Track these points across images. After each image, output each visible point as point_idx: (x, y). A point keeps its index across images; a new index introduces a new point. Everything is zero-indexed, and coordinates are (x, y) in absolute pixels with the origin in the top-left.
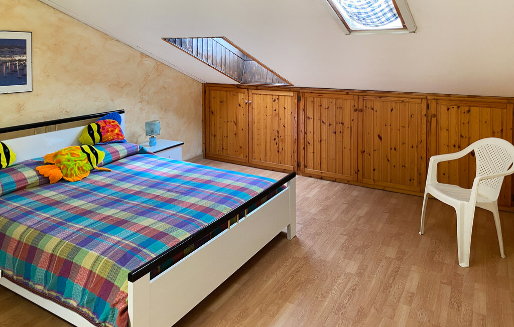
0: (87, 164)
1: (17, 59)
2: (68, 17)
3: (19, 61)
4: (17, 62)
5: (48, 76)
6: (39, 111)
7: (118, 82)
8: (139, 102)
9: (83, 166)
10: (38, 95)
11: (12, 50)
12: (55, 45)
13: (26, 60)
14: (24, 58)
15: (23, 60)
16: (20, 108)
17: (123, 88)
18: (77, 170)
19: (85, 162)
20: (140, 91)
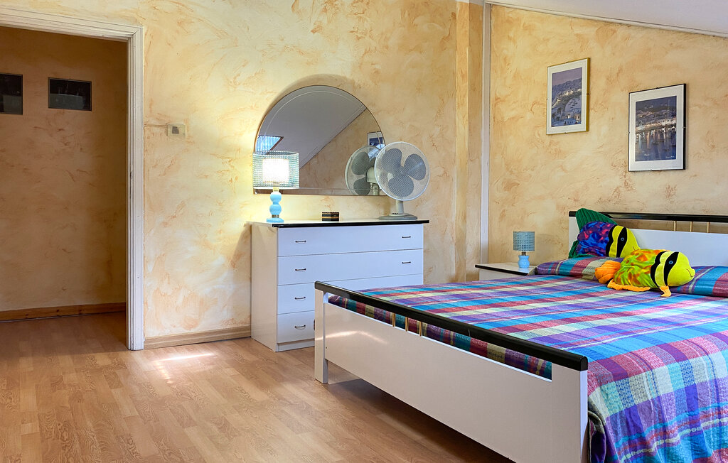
0: (646, 276)
1: (664, 124)
3: (666, 126)
4: (664, 129)
5: (713, 146)
6: (697, 200)
9: (638, 275)
10: (696, 176)
11: (658, 113)
13: (675, 125)
14: (673, 122)
15: (672, 126)
16: (670, 192)
18: (627, 277)
19: (645, 271)
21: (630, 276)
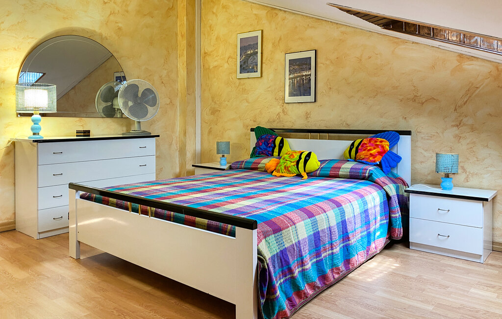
0: (294, 167)
1: (304, 74)
2: (350, 28)
3: (306, 75)
4: (304, 77)
5: (330, 88)
6: (322, 120)
7: (415, 96)
8: (453, 126)
9: (290, 167)
10: (321, 106)
11: (301, 67)
12: (337, 58)
13: (310, 75)
14: (309, 73)
15: (308, 75)
16: (307, 115)
17: (423, 103)
19: (293, 164)
20: (455, 110)
21: (285, 167)
